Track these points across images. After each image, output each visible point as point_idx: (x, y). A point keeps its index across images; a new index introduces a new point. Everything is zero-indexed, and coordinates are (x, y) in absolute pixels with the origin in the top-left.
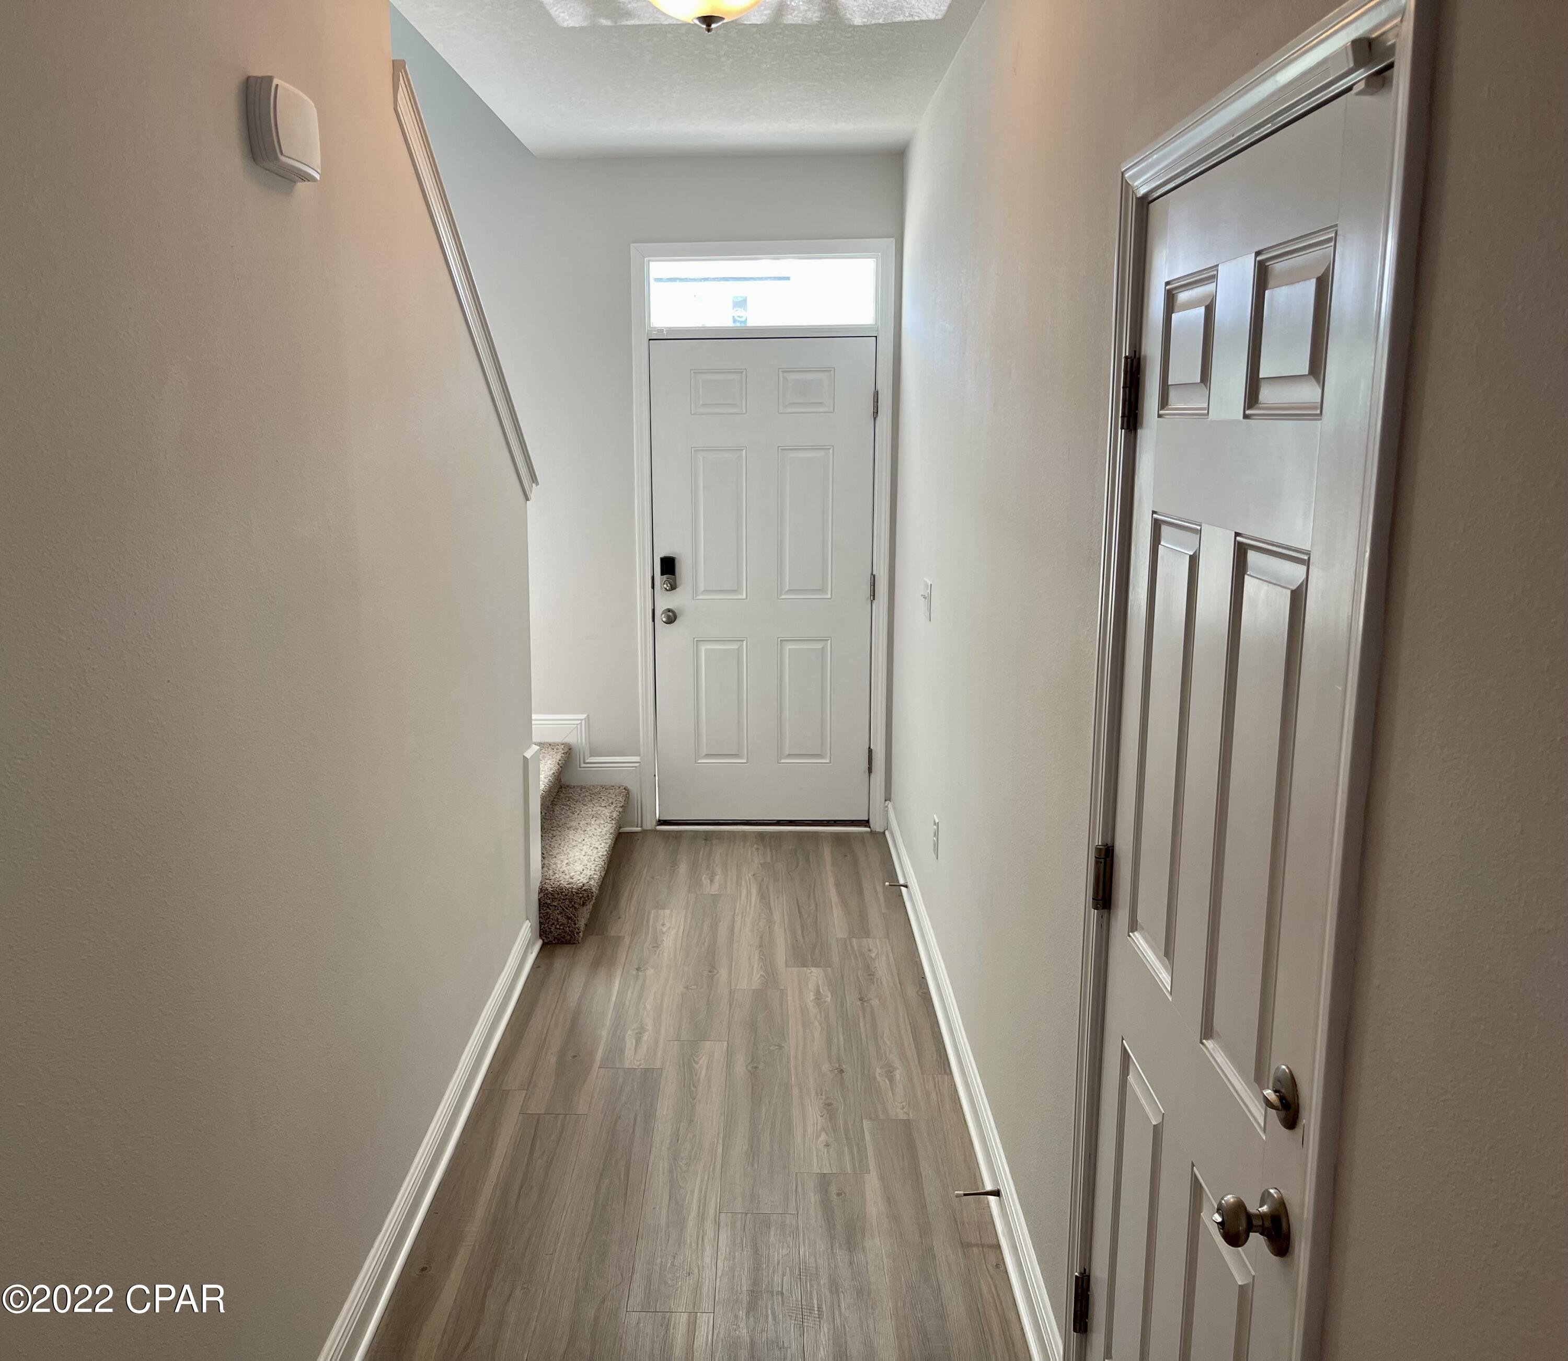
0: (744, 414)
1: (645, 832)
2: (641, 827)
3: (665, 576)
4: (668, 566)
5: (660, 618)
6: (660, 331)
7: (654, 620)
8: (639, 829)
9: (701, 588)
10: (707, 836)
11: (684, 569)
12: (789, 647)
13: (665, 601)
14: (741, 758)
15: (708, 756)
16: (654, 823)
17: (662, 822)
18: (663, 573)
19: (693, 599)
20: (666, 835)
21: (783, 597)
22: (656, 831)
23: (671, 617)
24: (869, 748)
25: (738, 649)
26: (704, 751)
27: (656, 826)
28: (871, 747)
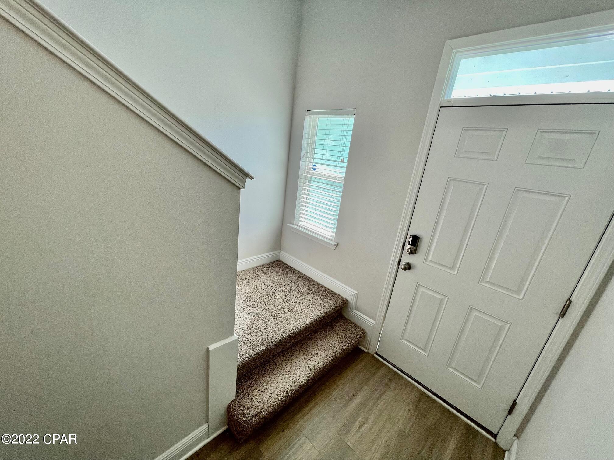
0: (495, 161)
1: (368, 353)
2: (368, 350)
3: (411, 246)
4: (414, 240)
5: (402, 265)
7: (398, 266)
8: (366, 351)
9: (430, 259)
11: (423, 246)
12: (475, 313)
13: (407, 258)
14: (425, 352)
15: (407, 340)
16: (374, 352)
17: (377, 354)
18: (410, 244)
19: (423, 263)
20: (377, 360)
21: (482, 284)
22: (373, 356)
23: (408, 267)
24: (515, 401)
25: (442, 299)
26: (406, 337)
27: (374, 354)
28: (517, 401)
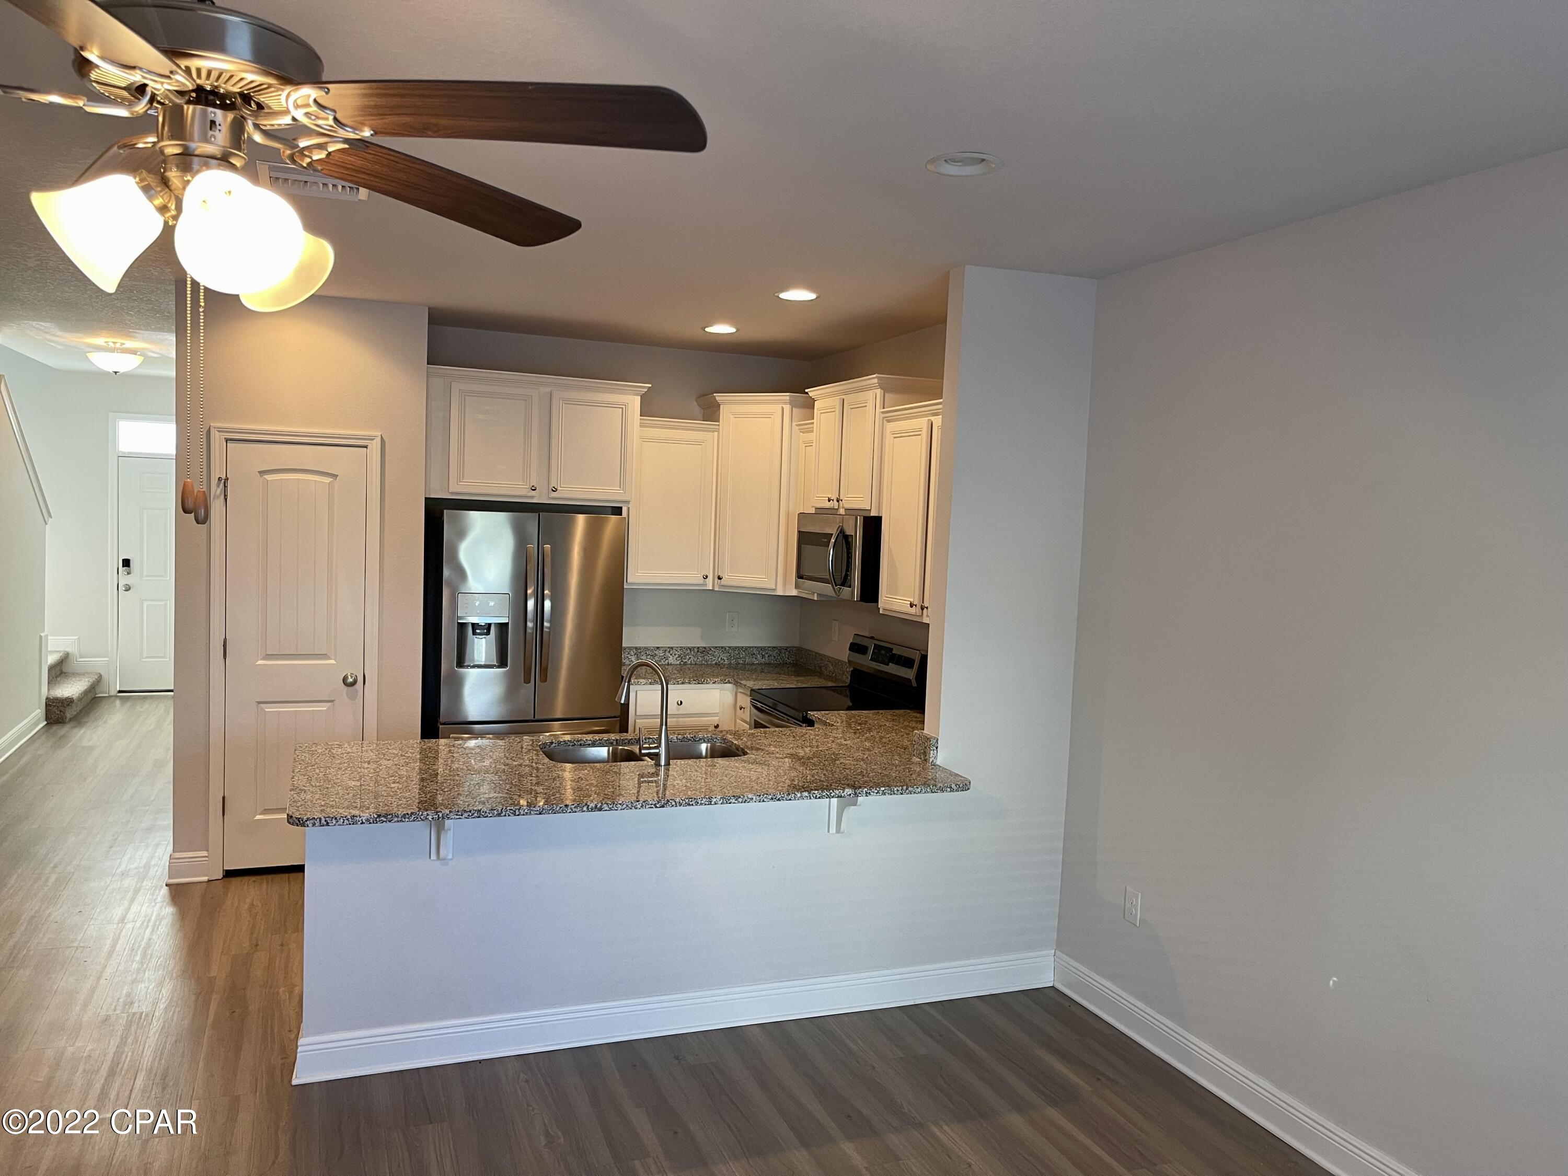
1: (110, 696)
3: (125, 568)
4: (126, 563)
5: (121, 588)
6: (125, 453)
7: (118, 589)
8: (107, 695)
9: (145, 574)
10: (145, 697)
11: (135, 565)
13: (125, 580)
14: (167, 658)
15: (147, 657)
16: (116, 692)
17: (120, 692)
18: (123, 566)
19: (140, 580)
20: (121, 698)
22: (117, 696)
23: (128, 588)
25: (165, 605)
26: (145, 655)
27: (117, 694)
